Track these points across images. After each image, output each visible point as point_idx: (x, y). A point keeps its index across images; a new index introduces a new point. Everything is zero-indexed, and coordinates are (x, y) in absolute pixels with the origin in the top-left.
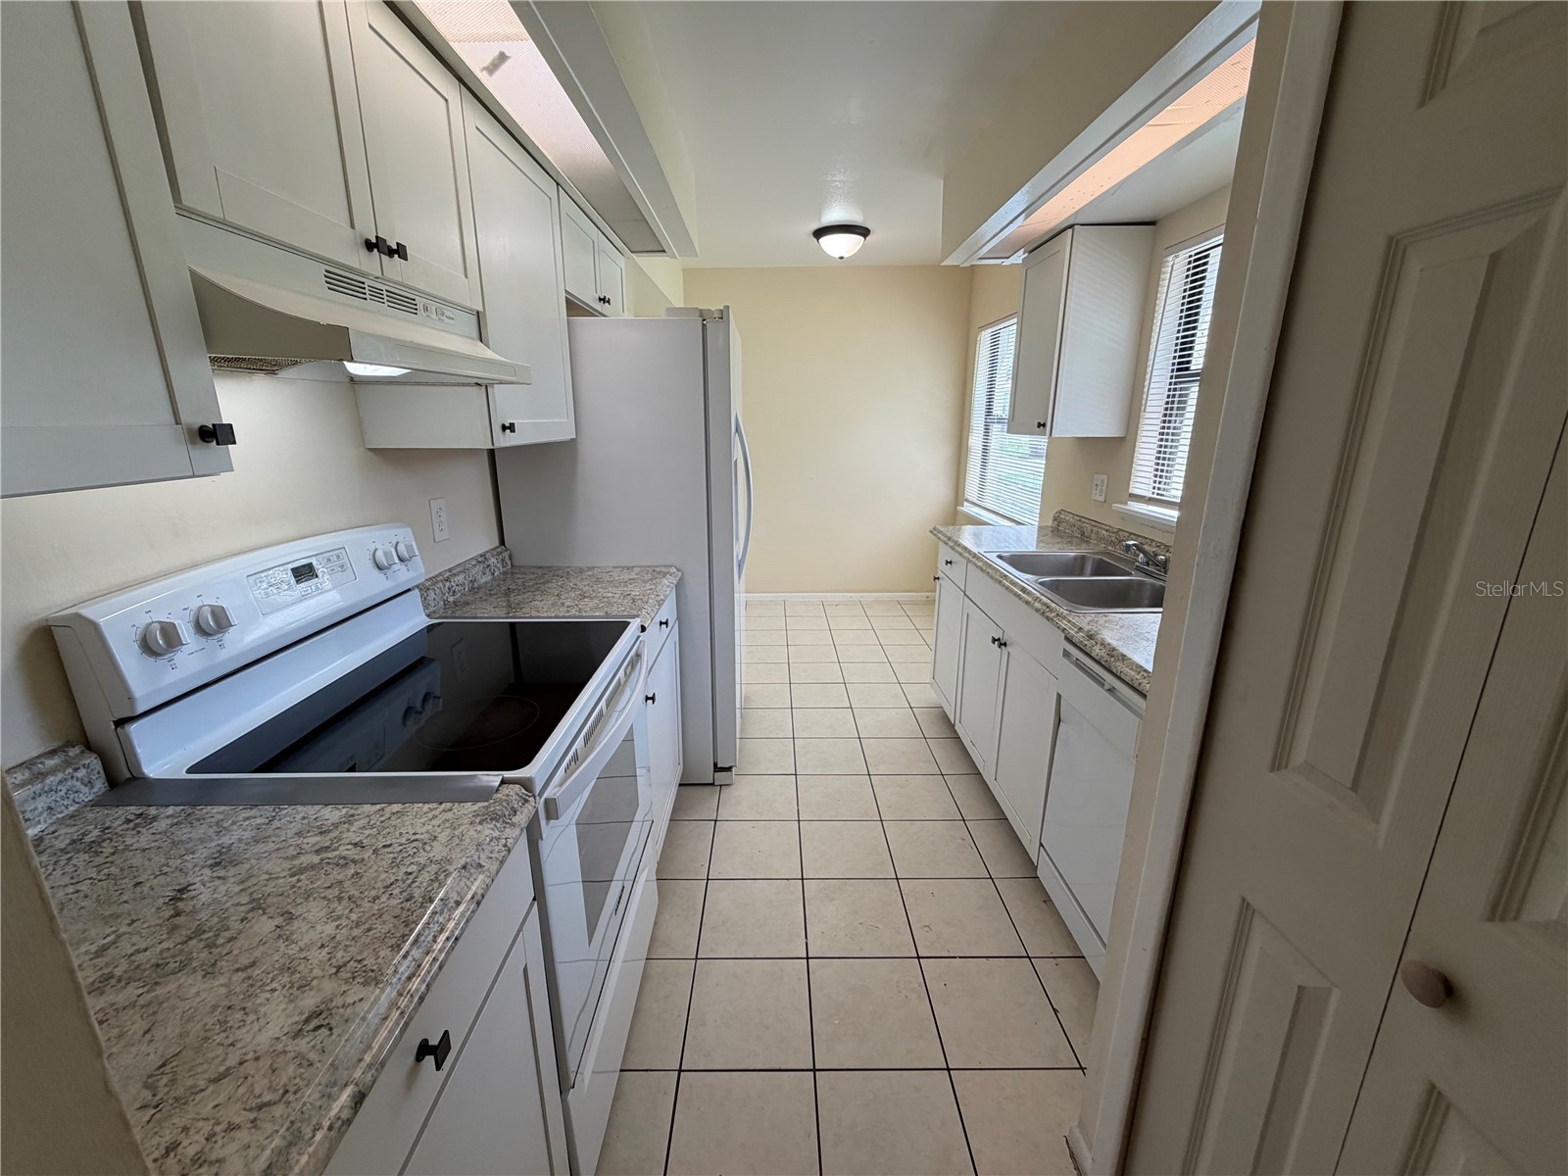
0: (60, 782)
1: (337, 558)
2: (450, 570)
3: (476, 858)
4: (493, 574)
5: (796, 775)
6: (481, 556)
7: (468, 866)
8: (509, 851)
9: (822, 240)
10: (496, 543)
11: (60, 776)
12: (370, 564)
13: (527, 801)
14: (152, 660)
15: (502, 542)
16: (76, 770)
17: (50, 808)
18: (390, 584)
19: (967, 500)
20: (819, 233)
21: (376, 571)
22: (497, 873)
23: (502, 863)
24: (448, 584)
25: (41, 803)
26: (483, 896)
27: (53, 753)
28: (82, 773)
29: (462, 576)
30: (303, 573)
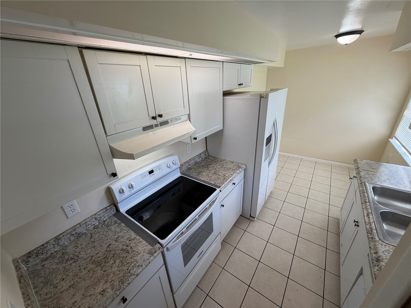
0: (109, 211)
1: (159, 167)
2: (190, 160)
3: (142, 264)
4: (202, 158)
5: (274, 226)
6: (200, 154)
7: (139, 266)
8: (149, 263)
9: (337, 39)
10: (205, 149)
11: (109, 210)
12: (166, 167)
13: (160, 249)
14: (121, 194)
15: (207, 150)
16: (111, 209)
17: (108, 215)
18: (171, 170)
19: (395, 137)
20: (338, 36)
21: (167, 168)
22: (145, 269)
23: (147, 266)
24: (188, 164)
25: (106, 215)
26: (139, 274)
27: (109, 206)
28: (112, 210)
29: (193, 161)
30: (151, 172)
